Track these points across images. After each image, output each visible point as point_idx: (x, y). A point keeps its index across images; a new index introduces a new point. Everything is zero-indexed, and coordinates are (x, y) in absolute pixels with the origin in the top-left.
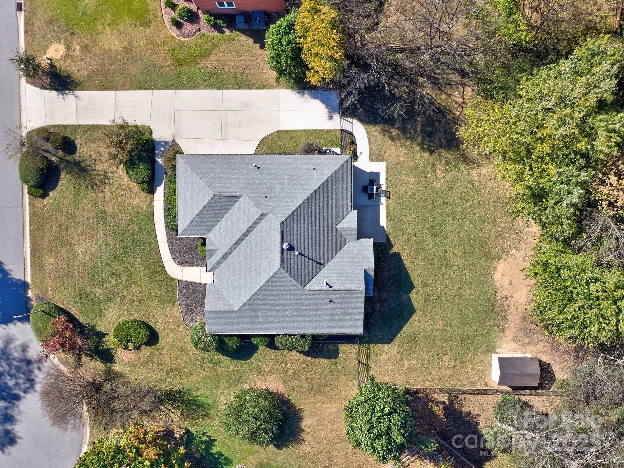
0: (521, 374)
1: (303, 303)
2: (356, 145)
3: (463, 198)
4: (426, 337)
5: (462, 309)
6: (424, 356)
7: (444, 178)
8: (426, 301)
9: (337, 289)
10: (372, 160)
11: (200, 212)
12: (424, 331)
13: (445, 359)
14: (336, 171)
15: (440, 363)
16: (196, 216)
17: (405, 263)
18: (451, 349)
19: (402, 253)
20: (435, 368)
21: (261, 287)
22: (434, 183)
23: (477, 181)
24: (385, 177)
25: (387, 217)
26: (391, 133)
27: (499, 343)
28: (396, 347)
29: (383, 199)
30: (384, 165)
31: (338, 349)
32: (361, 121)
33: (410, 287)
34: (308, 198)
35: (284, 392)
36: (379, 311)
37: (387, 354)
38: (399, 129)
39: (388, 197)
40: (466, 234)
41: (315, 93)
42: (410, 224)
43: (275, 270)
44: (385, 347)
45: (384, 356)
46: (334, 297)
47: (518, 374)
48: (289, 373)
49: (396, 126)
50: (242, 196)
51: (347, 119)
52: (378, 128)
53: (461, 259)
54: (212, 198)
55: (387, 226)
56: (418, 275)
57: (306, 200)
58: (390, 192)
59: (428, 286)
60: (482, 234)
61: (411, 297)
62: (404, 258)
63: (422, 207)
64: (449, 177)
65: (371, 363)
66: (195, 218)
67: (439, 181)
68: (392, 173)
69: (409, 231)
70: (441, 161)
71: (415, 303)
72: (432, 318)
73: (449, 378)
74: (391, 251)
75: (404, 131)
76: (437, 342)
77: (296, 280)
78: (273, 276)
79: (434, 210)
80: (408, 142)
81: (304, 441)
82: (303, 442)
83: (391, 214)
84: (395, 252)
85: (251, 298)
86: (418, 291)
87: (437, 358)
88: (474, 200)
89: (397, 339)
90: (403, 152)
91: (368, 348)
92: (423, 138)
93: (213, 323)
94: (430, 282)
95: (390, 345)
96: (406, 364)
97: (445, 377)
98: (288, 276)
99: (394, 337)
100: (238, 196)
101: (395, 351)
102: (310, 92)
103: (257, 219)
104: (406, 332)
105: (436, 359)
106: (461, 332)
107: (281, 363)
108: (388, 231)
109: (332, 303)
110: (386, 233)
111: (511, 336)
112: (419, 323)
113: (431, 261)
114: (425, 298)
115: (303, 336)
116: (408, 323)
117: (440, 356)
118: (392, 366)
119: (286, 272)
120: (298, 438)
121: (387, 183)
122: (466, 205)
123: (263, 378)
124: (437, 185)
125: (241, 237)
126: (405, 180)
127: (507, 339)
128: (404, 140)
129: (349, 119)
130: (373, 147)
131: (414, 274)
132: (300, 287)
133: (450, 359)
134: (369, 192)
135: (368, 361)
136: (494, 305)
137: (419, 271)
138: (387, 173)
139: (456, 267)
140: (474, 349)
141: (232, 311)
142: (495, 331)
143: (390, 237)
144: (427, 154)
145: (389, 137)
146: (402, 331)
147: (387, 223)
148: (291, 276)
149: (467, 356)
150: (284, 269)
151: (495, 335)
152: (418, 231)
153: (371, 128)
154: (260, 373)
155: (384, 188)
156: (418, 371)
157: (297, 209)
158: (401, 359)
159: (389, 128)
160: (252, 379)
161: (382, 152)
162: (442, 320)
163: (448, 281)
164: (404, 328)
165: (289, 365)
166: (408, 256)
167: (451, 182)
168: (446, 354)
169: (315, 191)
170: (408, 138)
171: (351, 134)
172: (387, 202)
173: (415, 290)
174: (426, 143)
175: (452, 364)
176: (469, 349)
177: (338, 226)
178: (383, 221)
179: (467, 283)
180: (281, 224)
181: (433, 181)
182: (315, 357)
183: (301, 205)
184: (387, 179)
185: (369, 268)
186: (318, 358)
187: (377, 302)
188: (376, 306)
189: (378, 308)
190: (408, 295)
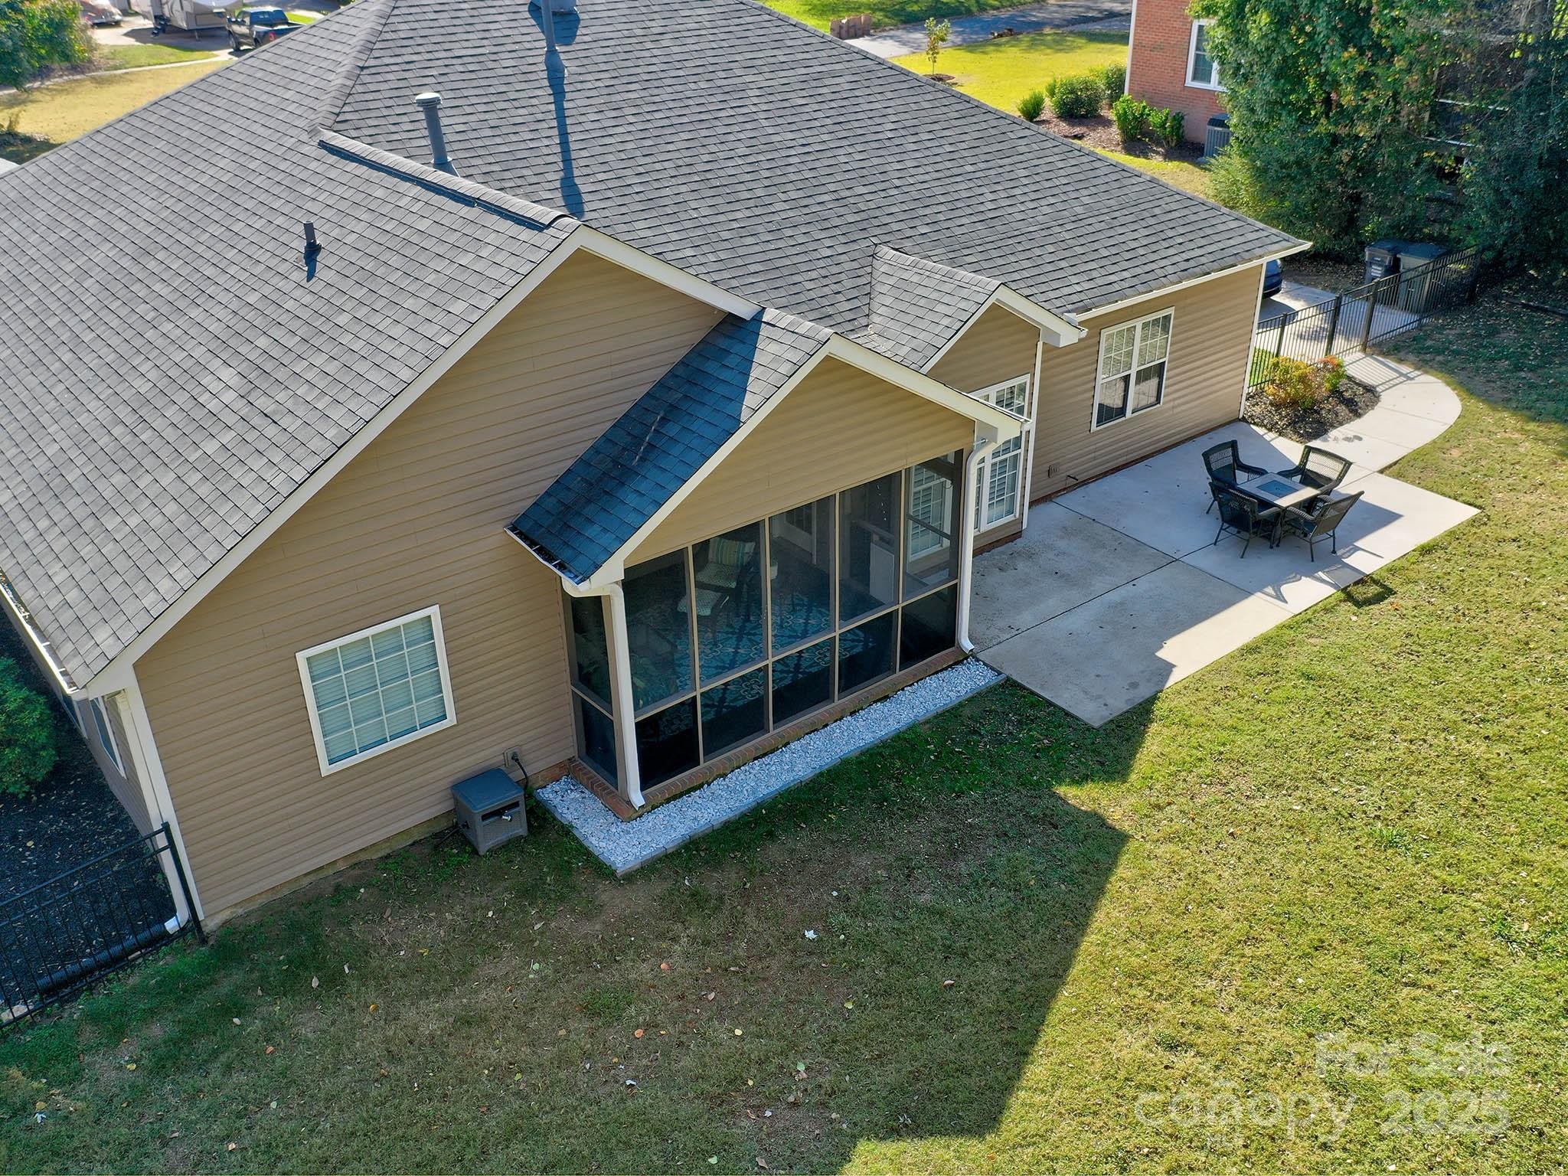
29: (1307, 591)
32: (1472, 390)
51: (1393, 364)
58: (1390, 592)
68: (1487, 546)
84: (1096, 818)
129: (1404, 368)
130: (1455, 452)
153: (1508, 418)
161: (1496, 483)
171: (1368, 389)
178: (1194, 650)
187: (542, 954)
188: (508, 962)
189: (488, 997)
190: (854, 1138)
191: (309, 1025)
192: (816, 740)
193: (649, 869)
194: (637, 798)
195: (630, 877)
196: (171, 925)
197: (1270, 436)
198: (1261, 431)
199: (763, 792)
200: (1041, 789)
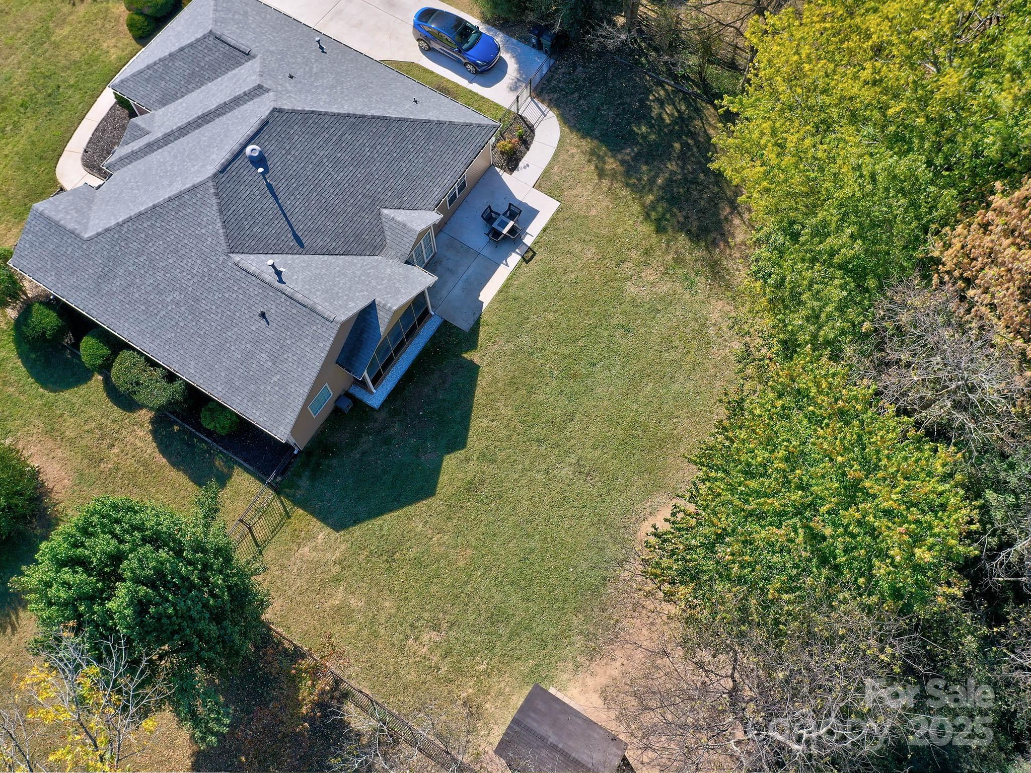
0: (562, 752)
1: (209, 290)
2: (528, 149)
3: (668, 339)
4: (418, 562)
5: (532, 551)
6: (387, 604)
7: (653, 285)
8: (468, 490)
9: (289, 291)
10: (538, 186)
11: (170, 55)
12: (422, 548)
13: (425, 638)
14: (451, 123)
15: (411, 641)
16: (160, 60)
17: (478, 391)
18: (453, 624)
19: (484, 369)
20: (393, 644)
21: (154, 207)
22: (629, 283)
23: (715, 325)
24: (543, 225)
25: (501, 291)
26: (604, 163)
27: (565, 676)
28: (343, 547)
29: (514, 259)
30: (555, 205)
31: (230, 476)
32: (564, 119)
33: (458, 442)
34: (364, 117)
35: (61, 498)
36: (364, 453)
37: (315, 549)
38: (623, 162)
39: (526, 260)
40: (635, 407)
41: (513, 44)
42: (536, 328)
43: (198, 180)
44: (322, 533)
45: (306, 549)
46: (272, 311)
47: (554, 748)
48: (102, 465)
49: (619, 157)
50: (254, 57)
51: (540, 105)
52: (586, 144)
53: (594, 448)
54: (204, 37)
55: (489, 306)
56: (487, 430)
57: (355, 116)
58: (535, 254)
59: (493, 461)
60: (667, 427)
61: (445, 463)
62: (483, 382)
63: (579, 310)
64: (665, 287)
65: (271, 547)
66: (155, 64)
67: (641, 284)
68: (560, 224)
69: (525, 340)
70: (667, 252)
71: (443, 479)
72: (458, 533)
73: (406, 687)
74: (465, 355)
75: (630, 169)
76: (433, 589)
77: (224, 227)
78: (189, 191)
79: (598, 330)
80: (625, 192)
81: (14, 629)
82: (9, 630)
83: (512, 291)
84: (472, 362)
85: (124, 222)
86: (467, 460)
87: (412, 625)
88: (688, 352)
89: (357, 531)
90: (604, 204)
91: (287, 513)
92: (659, 199)
93: (32, 245)
94: (501, 456)
95: (335, 535)
96: (339, 596)
97: (398, 678)
98: (215, 208)
99: (356, 523)
100: (248, 55)
101: (338, 554)
102: (507, 38)
103: (245, 94)
104: (386, 528)
105: (406, 625)
106: (498, 597)
107: (103, 437)
108: (485, 318)
109: (263, 322)
110: (479, 318)
111: (601, 680)
112: (424, 526)
113: (529, 418)
114: (470, 483)
115: (171, 377)
116: (401, 512)
117: (419, 624)
118: (308, 582)
119: (217, 194)
120: (8, 615)
121: (540, 236)
122: (666, 355)
123: (50, 444)
124: (632, 289)
125: (199, 118)
126: (578, 247)
127: (590, 681)
128: (620, 185)
129: (544, 107)
130: (556, 168)
131: (479, 423)
132: (224, 246)
133: (437, 645)
134: (495, 225)
135: (267, 541)
136: (604, 585)
137: (495, 423)
138: (552, 220)
139: (573, 459)
140: (503, 656)
141: (77, 236)
142: (571, 644)
143: (482, 330)
144: (646, 229)
145: (596, 167)
146: (378, 521)
147: (492, 302)
148: (221, 211)
149: (478, 664)
150: (216, 186)
151: (568, 652)
152: (544, 349)
153: (574, 138)
154: (51, 432)
155: (528, 241)
156: (353, 628)
157: (326, 114)
158: (337, 580)
159: (606, 154)
160: (28, 434)
161: (566, 185)
162: (476, 548)
163: (539, 477)
164: (387, 517)
165: (116, 450)
166: (495, 381)
167: (662, 299)
168: (436, 628)
169: (385, 118)
170: (628, 185)
171: (531, 129)
172: (518, 267)
173: (460, 454)
174: (660, 209)
175: (435, 659)
176: (491, 649)
177: (385, 211)
178: (487, 295)
179: (576, 504)
180: (274, 110)
181: (628, 279)
182: (175, 465)
183: (339, 114)
184: (544, 230)
185: (384, 305)
186: (179, 470)
187: (370, 434)
188: (364, 439)
189: (365, 447)
190: (442, 456)
191: (335, 462)
192: (405, 356)
193: (383, 405)
194: (374, 391)
195: (379, 409)
196: (296, 452)
197: (501, 172)
198: (498, 169)
199: (399, 377)
200: (458, 356)
